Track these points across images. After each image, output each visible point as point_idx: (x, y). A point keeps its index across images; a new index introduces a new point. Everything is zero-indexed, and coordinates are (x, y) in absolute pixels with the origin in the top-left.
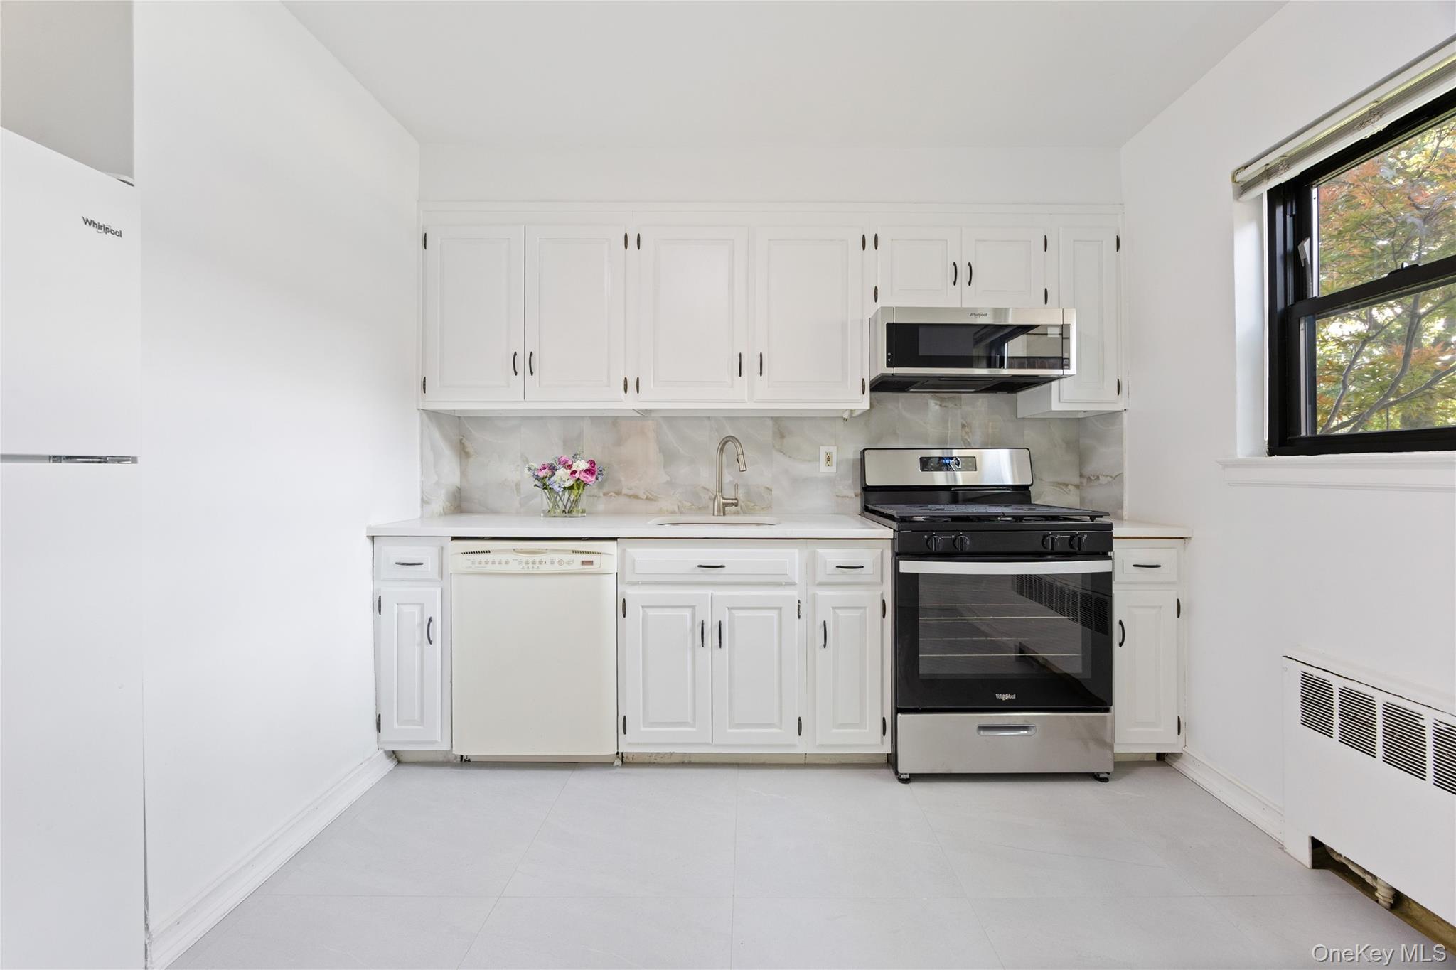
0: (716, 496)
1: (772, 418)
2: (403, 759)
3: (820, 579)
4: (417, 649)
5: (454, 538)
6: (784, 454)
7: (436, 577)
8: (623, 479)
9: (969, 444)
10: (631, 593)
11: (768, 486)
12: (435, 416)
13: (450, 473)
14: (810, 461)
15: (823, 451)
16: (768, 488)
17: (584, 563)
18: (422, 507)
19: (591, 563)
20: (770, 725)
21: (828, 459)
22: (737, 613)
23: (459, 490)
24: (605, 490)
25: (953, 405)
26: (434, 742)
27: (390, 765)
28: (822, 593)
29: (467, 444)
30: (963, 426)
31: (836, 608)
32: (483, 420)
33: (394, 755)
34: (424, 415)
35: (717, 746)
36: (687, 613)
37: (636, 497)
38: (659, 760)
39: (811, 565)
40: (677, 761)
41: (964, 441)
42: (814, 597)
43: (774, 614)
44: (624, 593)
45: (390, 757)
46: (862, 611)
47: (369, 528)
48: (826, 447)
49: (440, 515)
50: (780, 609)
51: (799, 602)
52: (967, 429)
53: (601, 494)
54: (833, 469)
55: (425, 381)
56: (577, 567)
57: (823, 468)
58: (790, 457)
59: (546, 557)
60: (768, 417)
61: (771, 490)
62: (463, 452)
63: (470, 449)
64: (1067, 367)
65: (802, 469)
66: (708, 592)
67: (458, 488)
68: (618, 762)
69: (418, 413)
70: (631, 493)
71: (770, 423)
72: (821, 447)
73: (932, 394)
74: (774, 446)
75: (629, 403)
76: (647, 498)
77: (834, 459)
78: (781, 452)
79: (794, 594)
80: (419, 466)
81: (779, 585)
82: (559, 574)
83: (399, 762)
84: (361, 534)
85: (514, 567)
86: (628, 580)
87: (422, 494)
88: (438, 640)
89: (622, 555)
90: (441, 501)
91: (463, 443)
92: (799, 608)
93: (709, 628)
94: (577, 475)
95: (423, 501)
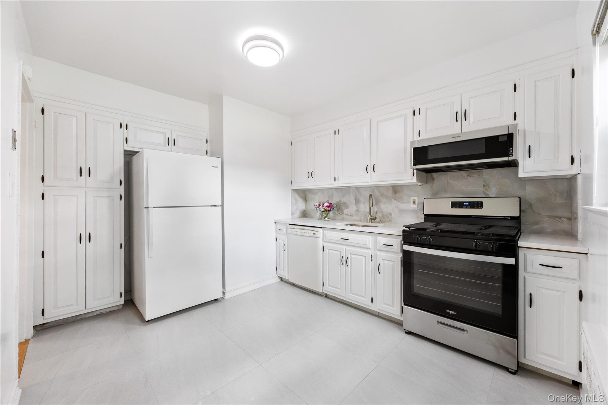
0: (369, 216)
1: (392, 186)
2: (283, 279)
3: (378, 248)
4: (283, 252)
5: (289, 224)
6: (396, 200)
7: (286, 234)
8: (344, 208)
9: (488, 194)
10: (325, 244)
11: (390, 212)
12: (296, 191)
13: (301, 206)
14: (406, 203)
15: (412, 199)
16: (390, 213)
17: (313, 234)
18: (291, 215)
19: (315, 234)
20: (362, 297)
21: (414, 202)
22: (353, 256)
23: (305, 211)
24: (339, 212)
25: (477, 176)
26: (285, 276)
27: (279, 280)
28: (379, 253)
29: (307, 197)
30: (484, 186)
31: (384, 260)
32: (310, 191)
33: (281, 278)
34: (292, 191)
35: (347, 298)
36: (339, 253)
37: (348, 215)
38: (335, 299)
39: (375, 242)
40: (340, 301)
41: (484, 193)
42: (376, 254)
43: (363, 258)
44: (323, 244)
45: (279, 278)
46: (393, 262)
47: (275, 220)
48: (413, 197)
49: (298, 218)
50: (365, 257)
51: (372, 255)
52: (487, 187)
53: (338, 213)
54: (416, 206)
55: (291, 182)
56: (312, 235)
57: (412, 206)
58: (399, 201)
59: (305, 231)
60: (390, 186)
61: (391, 214)
62: (305, 200)
63: (307, 199)
64: (512, 155)
65: (403, 206)
66: (344, 247)
67: (304, 210)
68: (324, 296)
69: (290, 190)
70: (346, 213)
71: (391, 188)
72: (411, 197)
73: (465, 171)
74: (392, 197)
75: (336, 185)
76: (351, 215)
77: (416, 202)
78: (395, 199)
79: (370, 252)
80: (291, 204)
81: (365, 248)
82: (308, 236)
83: (282, 280)
84: (273, 222)
85: (299, 233)
86: (324, 240)
87: (292, 212)
88: (286, 250)
89: (323, 233)
90: (298, 214)
91: (305, 197)
92: (371, 257)
93: (344, 259)
94: (324, 207)
95: (292, 214)
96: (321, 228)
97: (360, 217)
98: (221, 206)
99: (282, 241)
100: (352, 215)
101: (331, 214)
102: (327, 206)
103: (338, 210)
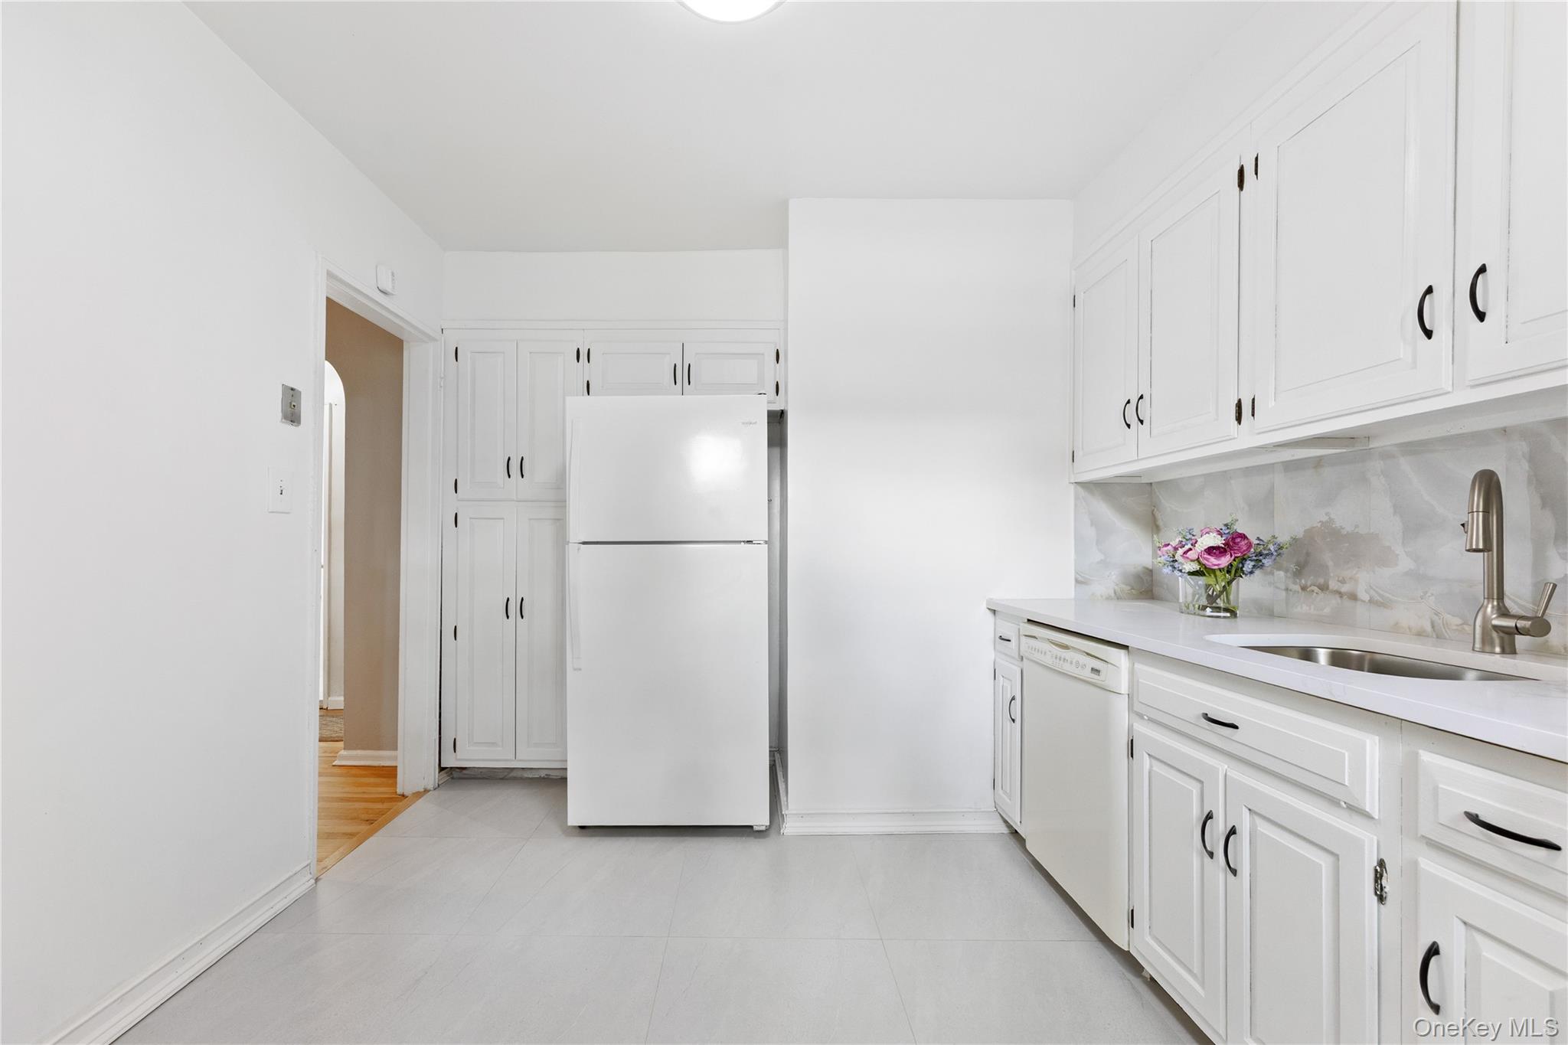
3: (1426, 828)
5: (1028, 621)
7: (1018, 657)
8: (1330, 564)
10: (1142, 729)
12: (1099, 488)
13: (1129, 548)
17: (1092, 670)
18: (1076, 586)
19: (1098, 672)
22: (1264, 828)
23: (1150, 572)
28: (1431, 865)
29: (1158, 515)
31: (1480, 931)
34: (1080, 489)
36: (1194, 789)
39: (1407, 784)
42: (1413, 864)
43: (1324, 861)
44: (1132, 727)
47: (989, 601)
49: (1109, 598)
50: (1337, 858)
51: (1381, 864)
53: (1297, 588)
55: (1073, 453)
56: (1087, 674)
59: (1069, 655)
62: (1152, 524)
63: (1160, 523)
66: (1222, 766)
67: (1147, 569)
69: (1072, 486)
70: (1343, 588)
76: (1370, 601)
79: (1369, 846)
80: (1072, 541)
81: (1334, 802)
82: (1077, 678)
84: (984, 606)
85: (1048, 660)
86: (1135, 709)
87: (1076, 573)
88: (1018, 721)
89: (1132, 672)
90: (1109, 582)
91: (1153, 515)
92: (1378, 877)
93: (1217, 830)
94: (1192, 555)
95: (1077, 581)
96: (1125, 647)
97: (1437, 614)
98: (766, 542)
99: (1007, 684)
100: (1377, 598)
101: (1249, 588)
102: (1210, 550)
103: (1298, 573)
